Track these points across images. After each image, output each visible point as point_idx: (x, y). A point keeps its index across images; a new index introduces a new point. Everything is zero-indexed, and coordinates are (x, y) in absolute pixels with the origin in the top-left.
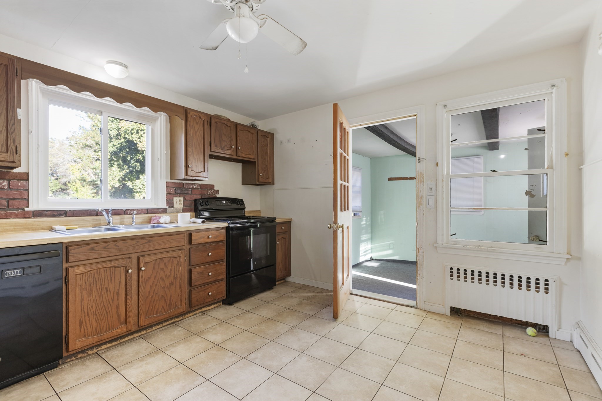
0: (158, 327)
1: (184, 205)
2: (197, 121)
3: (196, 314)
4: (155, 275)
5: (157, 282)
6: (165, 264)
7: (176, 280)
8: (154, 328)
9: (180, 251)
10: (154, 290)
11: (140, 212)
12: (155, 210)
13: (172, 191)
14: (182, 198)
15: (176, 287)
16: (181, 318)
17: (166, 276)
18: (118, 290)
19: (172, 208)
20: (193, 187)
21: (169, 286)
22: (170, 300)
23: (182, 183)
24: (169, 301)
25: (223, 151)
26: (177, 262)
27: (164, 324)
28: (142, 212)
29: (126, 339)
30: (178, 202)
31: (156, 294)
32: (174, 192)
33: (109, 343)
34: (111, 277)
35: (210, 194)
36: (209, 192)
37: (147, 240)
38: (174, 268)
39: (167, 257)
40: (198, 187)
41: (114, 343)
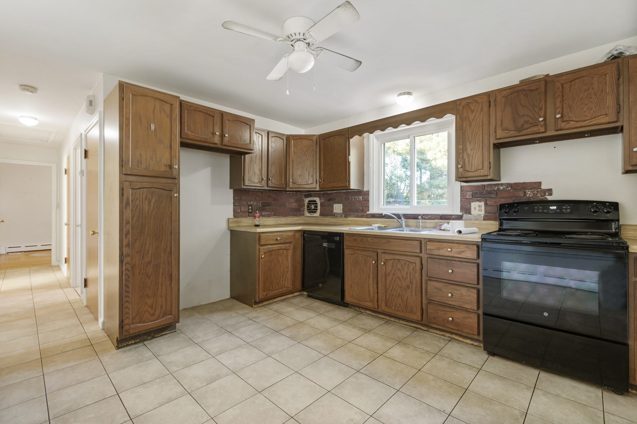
0: (404, 323)
1: (486, 212)
2: (473, 108)
3: (444, 336)
4: (394, 273)
5: (395, 280)
6: (402, 266)
7: (412, 285)
8: (401, 322)
9: (415, 258)
10: (393, 286)
11: (433, 217)
12: (448, 216)
13: (469, 195)
14: (482, 204)
15: (412, 292)
16: (426, 329)
17: (403, 277)
18: (369, 274)
19: (469, 214)
20: (498, 189)
21: (405, 288)
22: (407, 302)
23: (481, 185)
24: (405, 302)
25: (520, 132)
26: (412, 267)
27: (410, 324)
28: (435, 217)
29: (381, 316)
30: (477, 208)
31: (395, 290)
32: (471, 196)
33: (371, 312)
34: (365, 263)
35: (531, 196)
36: (529, 193)
37: (386, 240)
38: (410, 273)
39: (403, 260)
40: (507, 188)
41: (373, 314)
